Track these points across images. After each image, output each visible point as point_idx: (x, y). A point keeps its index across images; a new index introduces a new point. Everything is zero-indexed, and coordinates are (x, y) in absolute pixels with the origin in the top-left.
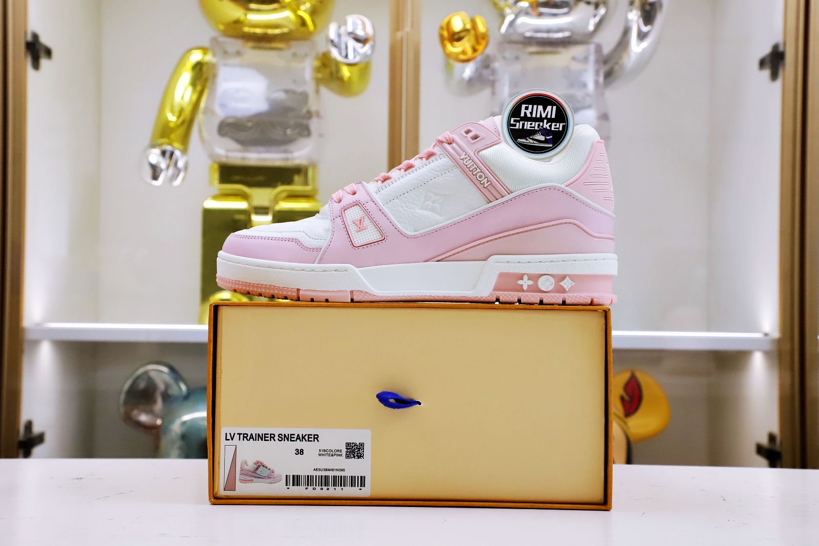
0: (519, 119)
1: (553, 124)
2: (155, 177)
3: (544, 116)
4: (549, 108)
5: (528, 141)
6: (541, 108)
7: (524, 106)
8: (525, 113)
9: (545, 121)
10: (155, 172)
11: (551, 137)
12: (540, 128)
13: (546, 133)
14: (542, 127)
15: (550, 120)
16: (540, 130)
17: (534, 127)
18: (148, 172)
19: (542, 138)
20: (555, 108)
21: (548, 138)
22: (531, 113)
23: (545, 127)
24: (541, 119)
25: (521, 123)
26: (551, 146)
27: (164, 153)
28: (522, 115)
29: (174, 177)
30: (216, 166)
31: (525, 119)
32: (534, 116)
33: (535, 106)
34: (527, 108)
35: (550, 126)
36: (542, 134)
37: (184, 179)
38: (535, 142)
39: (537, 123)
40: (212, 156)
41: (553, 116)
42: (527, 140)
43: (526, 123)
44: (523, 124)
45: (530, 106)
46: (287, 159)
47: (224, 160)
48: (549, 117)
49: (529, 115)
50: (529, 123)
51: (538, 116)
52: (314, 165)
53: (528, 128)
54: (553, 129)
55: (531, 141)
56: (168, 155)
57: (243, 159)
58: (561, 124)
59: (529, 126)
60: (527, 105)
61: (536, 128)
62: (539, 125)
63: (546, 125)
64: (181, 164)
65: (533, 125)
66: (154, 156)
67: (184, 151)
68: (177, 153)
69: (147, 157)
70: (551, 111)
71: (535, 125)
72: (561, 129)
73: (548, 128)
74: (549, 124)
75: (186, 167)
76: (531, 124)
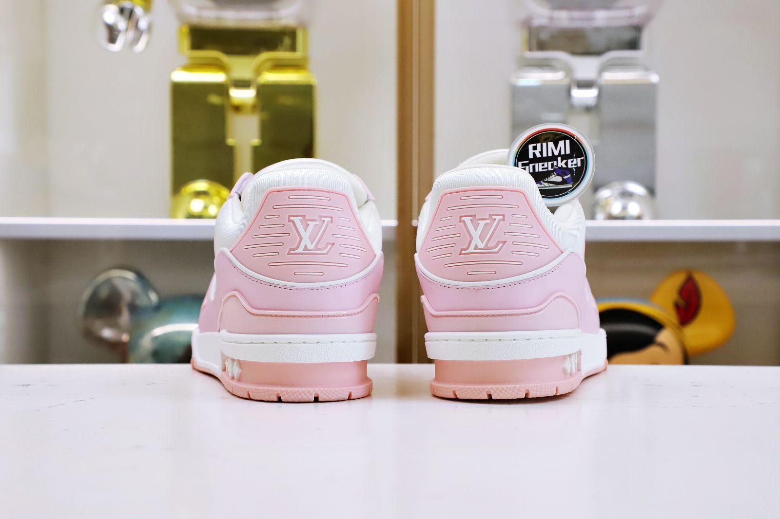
0: (528, 162)
1: (569, 161)
2: (112, 39)
3: (556, 153)
4: (561, 143)
5: (542, 186)
6: (551, 145)
7: (531, 146)
8: (534, 154)
9: (559, 159)
10: (112, 34)
11: (569, 176)
12: (555, 167)
13: (562, 172)
14: (557, 166)
15: (565, 157)
16: (555, 170)
17: (547, 168)
18: (104, 34)
19: (559, 179)
20: (568, 142)
21: (565, 177)
22: (541, 153)
23: (559, 166)
24: (554, 158)
25: (531, 165)
26: (571, 186)
27: (122, 11)
28: (531, 156)
29: (136, 40)
30: (185, 30)
31: (535, 160)
32: (545, 155)
33: (544, 144)
34: (535, 148)
35: (566, 164)
36: (558, 175)
37: (148, 44)
38: (551, 185)
39: (550, 163)
40: (181, 17)
41: (568, 152)
42: (541, 184)
43: (537, 165)
44: (534, 167)
45: (539, 145)
46: (271, 19)
47: (195, 21)
48: (563, 153)
49: (539, 156)
50: (540, 164)
51: (550, 154)
52: (304, 26)
53: (541, 170)
54: (570, 166)
55: (547, 185)
56: (127, 13)
57: (219, 19)
58: (579, 159)
59: (541, 167)
60: (535, 145)
61: (550, 169)
62: (552, 165)
63: (561, 164)
64: (143, 24)
65: (546, 166)
66: (111, 15)
67: (147, 8)
68: (139, 11)
69: (101, 15)
70: (564, 147)
71: (548, 165)
72: (579, 165)
73: (564, 166)
74: (564, 161)
75: (150, 29)
76: (543, 165)
